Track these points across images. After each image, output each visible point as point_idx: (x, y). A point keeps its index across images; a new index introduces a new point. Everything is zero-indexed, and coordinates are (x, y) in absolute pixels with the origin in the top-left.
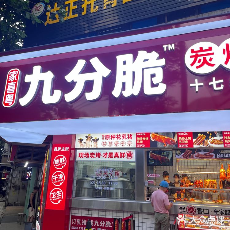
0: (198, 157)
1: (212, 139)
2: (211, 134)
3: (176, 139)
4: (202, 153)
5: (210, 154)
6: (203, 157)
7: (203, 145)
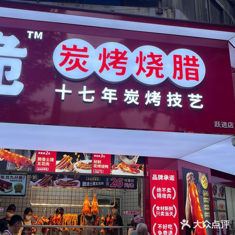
0: (59, 185)
1: (79, 162)
2: (79, 156)
3: (33, 160)
4: (65, 179)
5: (75, 181)
6: (66, 186)
7: (67, 169)
